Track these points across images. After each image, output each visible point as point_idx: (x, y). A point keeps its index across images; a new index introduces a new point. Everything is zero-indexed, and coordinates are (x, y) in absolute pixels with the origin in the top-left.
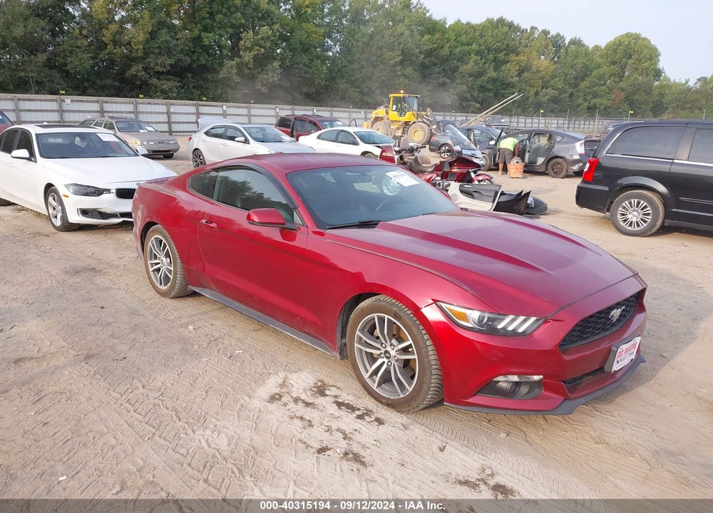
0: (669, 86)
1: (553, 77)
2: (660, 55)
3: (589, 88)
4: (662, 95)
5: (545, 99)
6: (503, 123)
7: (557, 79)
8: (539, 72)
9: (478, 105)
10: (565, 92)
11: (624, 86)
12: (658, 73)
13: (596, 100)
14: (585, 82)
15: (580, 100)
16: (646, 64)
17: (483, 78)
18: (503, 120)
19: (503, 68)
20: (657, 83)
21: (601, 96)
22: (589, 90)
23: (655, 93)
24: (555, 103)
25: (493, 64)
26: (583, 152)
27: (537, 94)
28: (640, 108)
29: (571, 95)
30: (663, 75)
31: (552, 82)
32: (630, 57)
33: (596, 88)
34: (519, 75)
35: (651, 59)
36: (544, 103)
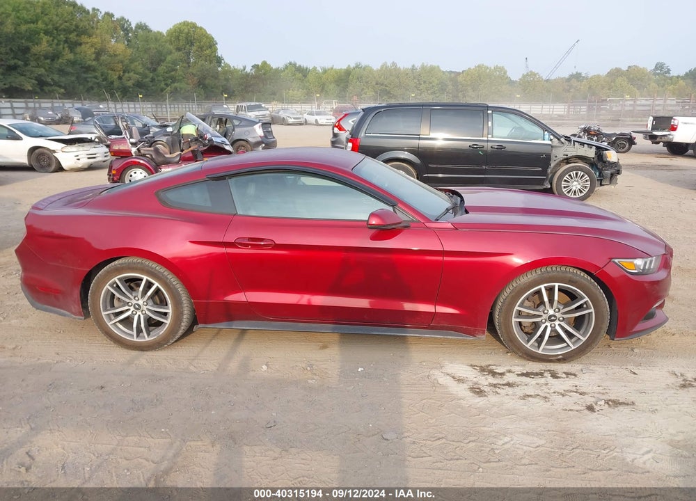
0: (230, 71)
1: (132, 61)
2: (217, 44)
3: (166, 73)
4: (227, 80)
5: (130, 83)
6: (101, 108)
7: (137, 64)
8: (116, 55)
9: (63, 90)
10: (146, 77)
11: (194, 72)
12: (219, 60)
13: (176, 84)
14: (162, 67)
15: (163, 85)
16: (207, 52)
17: (60, 60)
18: (101, 106)
19: (78, 49)
20: (220, 69)
21: (179, 81)
22: (167, 75)
23: (222, 77)
24: (140, 87)
25: (66, 45)
26: (262, 134)
27: (120, 78)
28: (213, 92)
29: (153, 80)
30: (223, 61)
31: (132, 66)
32: (192, 44)
33: (172, 73)
34: (97, 59)
35: (210, 47)
36: (130, 87)
